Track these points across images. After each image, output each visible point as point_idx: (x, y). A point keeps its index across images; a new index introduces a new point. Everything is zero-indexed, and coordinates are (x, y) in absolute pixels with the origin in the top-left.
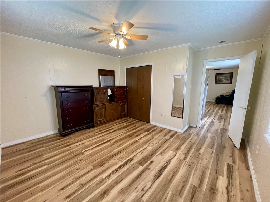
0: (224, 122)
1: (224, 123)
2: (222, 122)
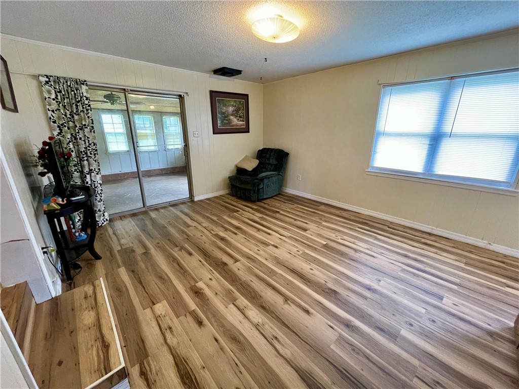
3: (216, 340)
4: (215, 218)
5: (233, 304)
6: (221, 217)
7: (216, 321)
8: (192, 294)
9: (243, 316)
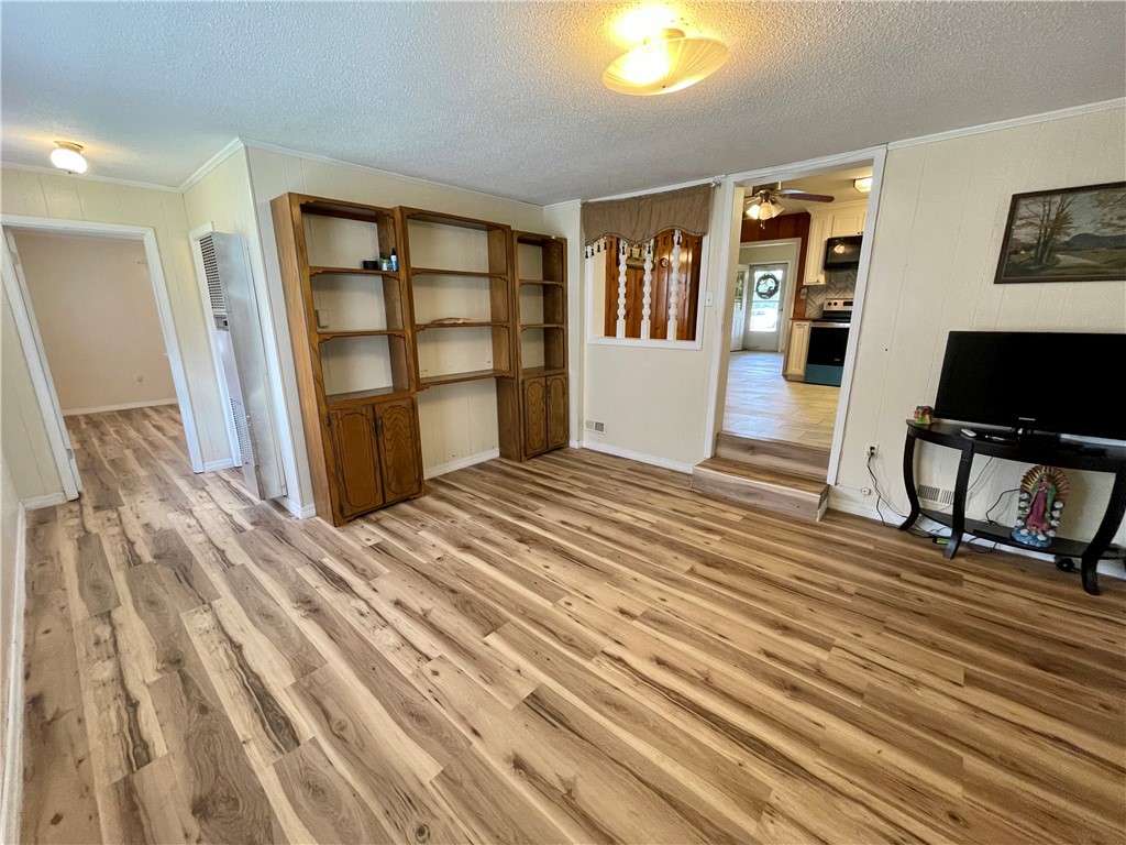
0: (132, 538)
1: (124, 533)
2: (141, 532)
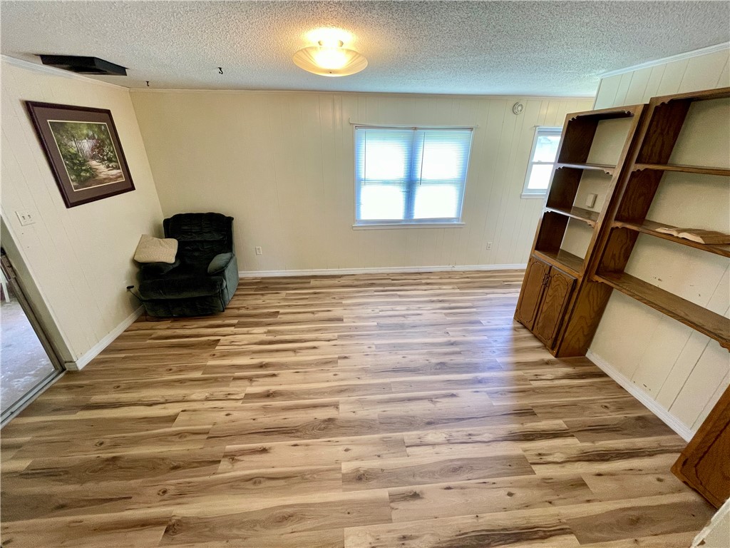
3: (449, 488)
4: (198, 375)
5: (407, 447)
6: (205, 365)
7: (422, 477)
8: (357, 486)
9: (431, 447)
